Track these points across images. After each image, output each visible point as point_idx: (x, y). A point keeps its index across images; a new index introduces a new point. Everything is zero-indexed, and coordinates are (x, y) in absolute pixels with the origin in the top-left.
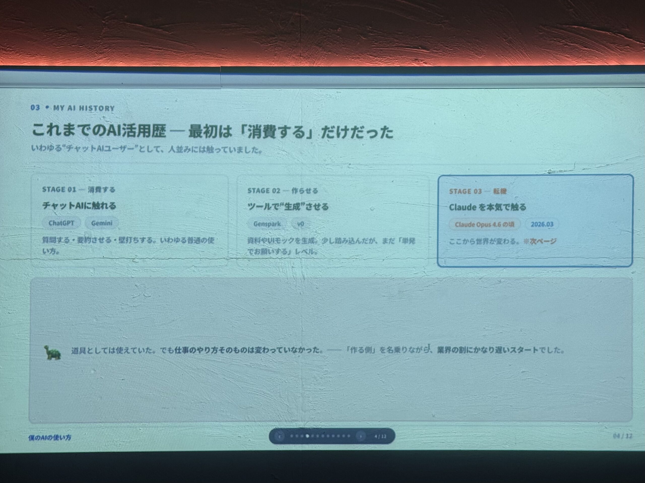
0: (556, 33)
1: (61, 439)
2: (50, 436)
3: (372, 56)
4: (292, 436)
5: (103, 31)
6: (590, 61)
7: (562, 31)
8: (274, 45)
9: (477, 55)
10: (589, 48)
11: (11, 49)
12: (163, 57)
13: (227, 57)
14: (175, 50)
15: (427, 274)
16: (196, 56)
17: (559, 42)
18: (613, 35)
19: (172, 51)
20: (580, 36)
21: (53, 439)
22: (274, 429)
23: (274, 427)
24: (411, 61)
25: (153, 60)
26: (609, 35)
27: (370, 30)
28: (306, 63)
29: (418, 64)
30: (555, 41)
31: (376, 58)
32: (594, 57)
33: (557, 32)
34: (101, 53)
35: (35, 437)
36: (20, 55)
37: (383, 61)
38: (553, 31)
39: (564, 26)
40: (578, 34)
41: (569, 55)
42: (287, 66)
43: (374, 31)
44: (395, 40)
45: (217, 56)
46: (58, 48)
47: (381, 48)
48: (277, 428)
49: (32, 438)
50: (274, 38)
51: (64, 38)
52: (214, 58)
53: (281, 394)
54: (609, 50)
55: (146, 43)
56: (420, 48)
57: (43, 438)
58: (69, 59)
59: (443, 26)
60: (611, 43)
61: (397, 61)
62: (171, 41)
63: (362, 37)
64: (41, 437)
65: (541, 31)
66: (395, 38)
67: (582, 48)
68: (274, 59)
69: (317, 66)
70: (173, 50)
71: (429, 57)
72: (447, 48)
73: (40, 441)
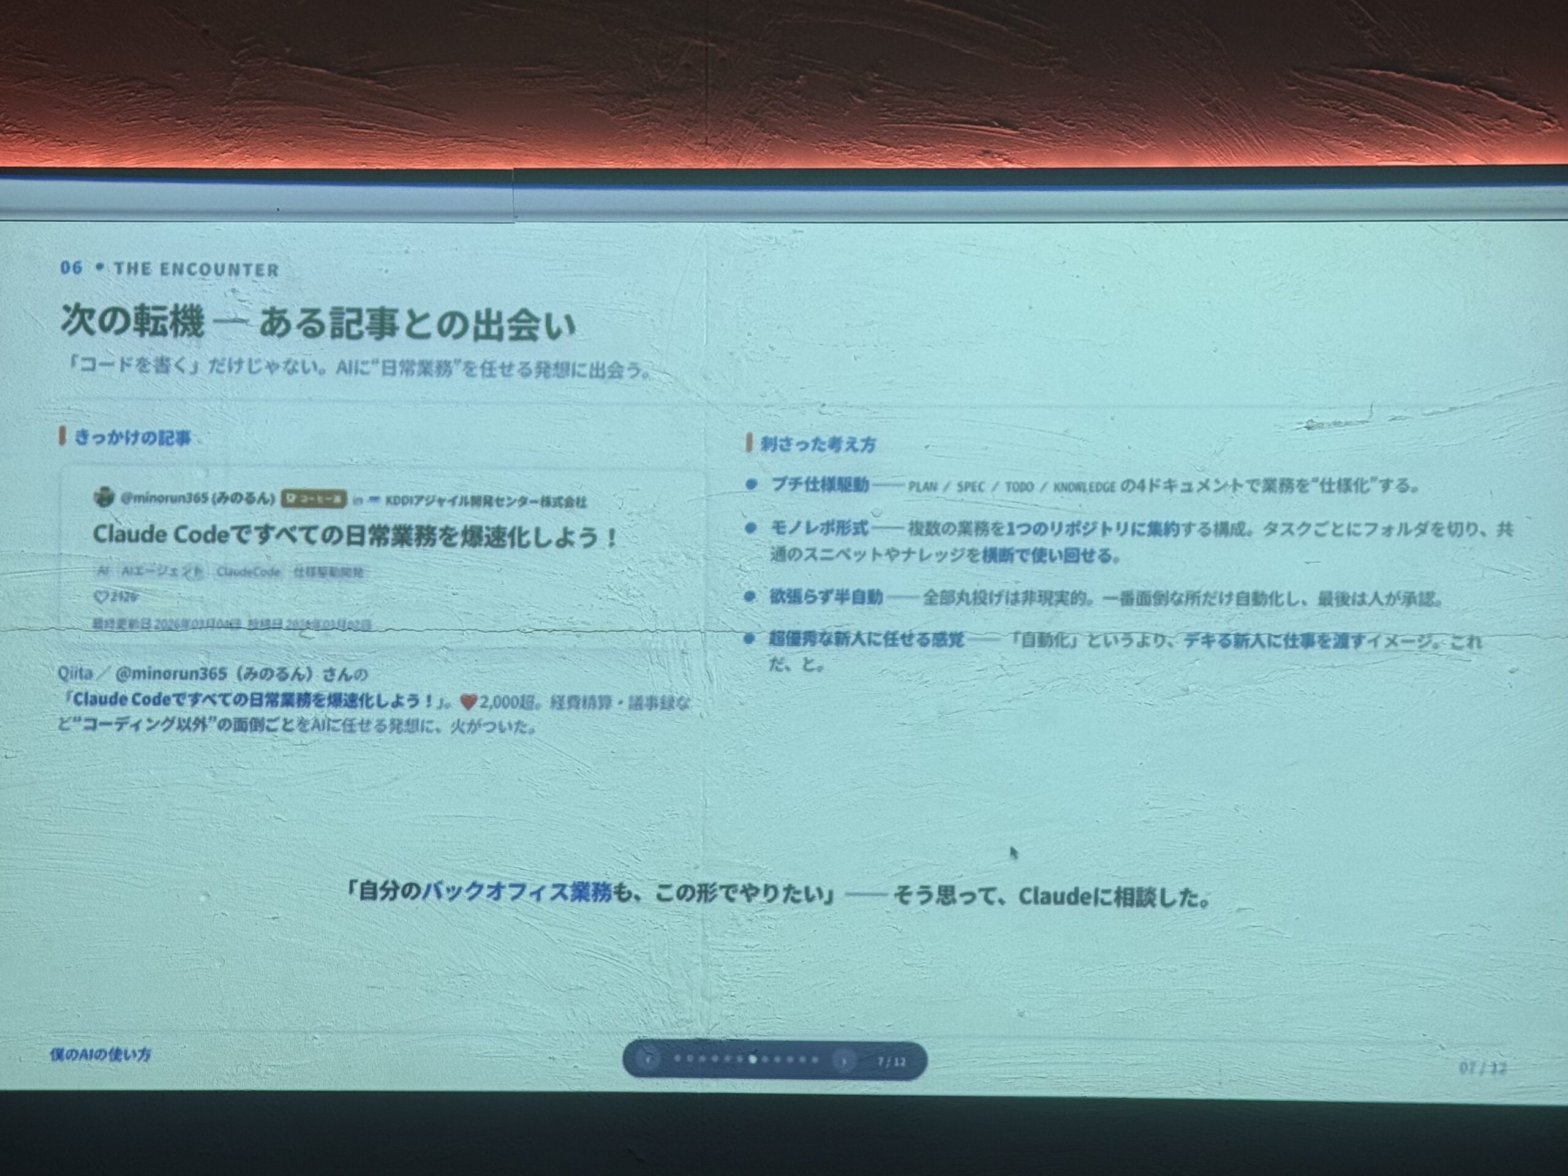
0: (1327, 88)
1: (127, 1058)
2: (101, 1051)
3: (879, 144)
4: (678, 1058)
5: (235, 85)
6: (1413, 156)
7: (1342, 82)
8: (643, 117)
9: (1134, 140)
10: (1409, 125)
11: (15, 129)
12: (375, 146)
13: (529, 147)
14: (404, 130)
15: (1010, 672)
16: (455, 144)
17: (1336, 108)
18: (1471, 92)
19: (398, 132)
20: (1388, 96)
21: (108, 1057)
22: (636, 1041)
23: (636, 1037)
24: (973, 156)
25: (352, 153)
26: (1457, 92)
27: (876, 81)
28: (719, 160)
29: (991, 163)
30: (1327, 107)
31: (889, 149)
32: (1422, 146)
33: (1330, 86)
34: (226, 138)
35: (65, 1053)
36: (36, 141)
37: (905, 155)
38: (1321, 83)
39: (1348, 70)
40: (1380, 90)
41: (1357, 140)
42: (673, 167)
43: (885, 83)
44: (936, 106)
45: (506, 143)
46: (127, 126)
47: (902, 125)
48: (642, 1038)
49: (58, 1054)
50: (642, 101)
51: (139, 102)
52: (498, 149)
53: (653, 956)
54: (1459, 128)
55: (336, 113)
56: (996, 124)
57: (85, 1055)
58: (151, 153)
59: (1052, 71)
60: (1465, 113)
61: (939, 155)
62: (398, 107)
63: (855, 98)
64: (80, 1052)
65: (1291, 82)
66: (935, 100)
67: (1391, 125)
68: (643, 150)
69: (746, 167)
70: (401, 130)
71: (1019, 147)
72: (1061, 124)
73: (77, 1061)
